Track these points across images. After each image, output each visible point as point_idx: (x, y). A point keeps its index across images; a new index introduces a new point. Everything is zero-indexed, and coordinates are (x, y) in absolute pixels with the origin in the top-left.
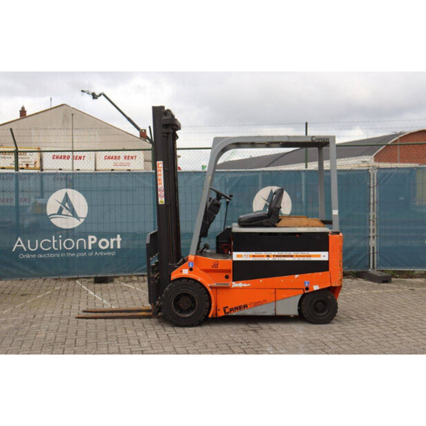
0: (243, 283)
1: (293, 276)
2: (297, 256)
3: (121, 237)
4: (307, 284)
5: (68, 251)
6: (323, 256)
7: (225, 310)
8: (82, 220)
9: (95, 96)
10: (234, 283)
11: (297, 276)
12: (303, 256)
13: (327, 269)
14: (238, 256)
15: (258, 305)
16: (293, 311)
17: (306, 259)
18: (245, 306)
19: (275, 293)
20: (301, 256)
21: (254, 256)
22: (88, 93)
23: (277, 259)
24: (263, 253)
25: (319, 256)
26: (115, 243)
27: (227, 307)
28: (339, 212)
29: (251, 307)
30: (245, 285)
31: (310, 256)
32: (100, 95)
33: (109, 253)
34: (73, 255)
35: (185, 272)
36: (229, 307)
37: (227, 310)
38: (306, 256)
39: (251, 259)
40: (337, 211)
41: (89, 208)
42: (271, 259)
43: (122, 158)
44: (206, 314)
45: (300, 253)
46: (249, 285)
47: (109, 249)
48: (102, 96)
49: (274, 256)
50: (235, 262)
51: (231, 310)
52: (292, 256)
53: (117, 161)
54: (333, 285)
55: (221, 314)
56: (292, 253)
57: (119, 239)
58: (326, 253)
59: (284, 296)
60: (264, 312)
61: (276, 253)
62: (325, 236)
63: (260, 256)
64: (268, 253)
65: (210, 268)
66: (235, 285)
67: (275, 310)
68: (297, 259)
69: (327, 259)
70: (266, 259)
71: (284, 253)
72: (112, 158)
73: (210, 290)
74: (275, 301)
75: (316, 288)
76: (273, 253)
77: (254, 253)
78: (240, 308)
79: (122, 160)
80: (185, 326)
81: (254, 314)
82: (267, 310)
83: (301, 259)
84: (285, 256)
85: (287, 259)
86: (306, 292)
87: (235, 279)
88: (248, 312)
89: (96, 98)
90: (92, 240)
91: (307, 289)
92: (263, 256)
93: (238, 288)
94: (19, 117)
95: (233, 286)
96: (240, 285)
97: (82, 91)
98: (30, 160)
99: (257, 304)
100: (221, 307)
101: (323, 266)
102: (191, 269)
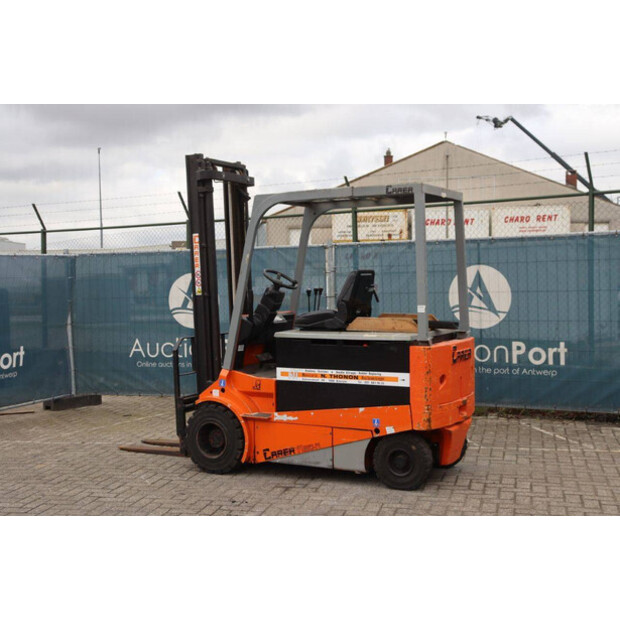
0: (288, 416)
1: (356, 409)
2: (363, 378)
3: (566, 347)
4: (376, 424)
5: (481, 364)
6: (402, 380)
7: (265, 454)
8: (503, 316)
9: (497, 124)
10: (276, 414)
11: (361, 409)
12: (373, 379)
13: (407, 402)
14: (283, 374)
15: (308, 451)
16: (358, 465)
17: (376, 383)
18: (292, 451)
19: (332, 434)
20: (369, 378)
21: (304, 375)
22: (487, 120)
23: (335, 381)
24: (316, 371)
25: (396, 379)
26: (557, 356)
27: (268, 450)
28: (426, 309)
29: (299, 453)
30: (291, 418)
31: (382, 379)
32: (506, 121)
33: (545, 372)
34: (488, 371)
35: (216, 394)
36: (271, 450)
37: (269, 454)
38: (377, 379)
39: (300, 379)
40: (424, 307)
41: (513, 296)
42: (327, 380)
43: (533, 218)
44: (238, 457)
45: (367, 374)
46: (296, 418)
47: (545, 366)
48: (510, 122)
49: (331, 375)
50: (279, 383)
51: (274, 454)
52: (356, 378)
53: (525, 224)
54: (416, 428)
55: (260, 459)
56: (357, 373)
57: (562, 349)
58: (406, 376)
59: (344, 440)
60: (318, 463)
61: (334, 372)
62: (403, 347)
63: (312, 376)
64: (322, 371)
65: (250, 389)
66: (277, 417)
67: (333, 460)
68: (363, 382)
69: (408, 385)
70: (320, 380)
71: (345, 373)
72: (517, 219)
73: (242, 422)
74: (333, 446)
75: (390, 430)
76: (330, 372)
77: (303, 371)
78: (285, 452)
79: (533, 222)
80: (213, 472)
81: (304, 464)
82: (321, 460)
83: (370, 383)
84: (346, 377)
85: (349, 381)
86: (376, 435)
87: (280, 409)
88: (295, 459)
89: (500, 126)
90: (518, 349)
91: (377, 431)
92: (316, 376)
93: (281, 422)
94: (383, 165)
95: (275, 419)
96: (284, 417)
97: (478, 117)
98: (393, 229)
99: (308, 449)
100: (260, 448)
101: (400, 396)
102: (223, 390)
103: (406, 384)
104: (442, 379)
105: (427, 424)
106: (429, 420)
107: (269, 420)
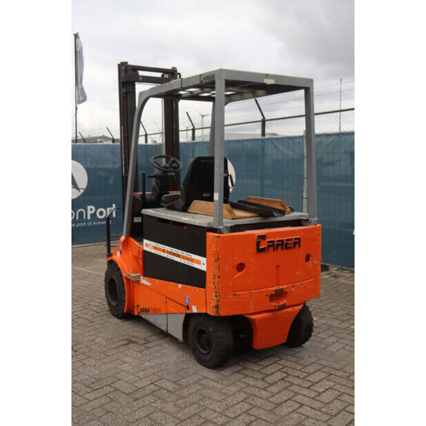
0: (146, 280)
1: (177, 284)
2: (183, 257)
4: (187, 301)
7: (138, 309)
8: (82, 191)
10: (142, 278)
11: (180, 286)
14: (146, 245)
17: (189, 263)
19: (166, 303)
20: (185, 258)
21: (155, 248)
24: (161, 246)
25: (200, 262)
27: (139, 306)
29: (152, 314)
30: (148, 283)
31: (192, 260)
35: (118, 255)
39: (153, 251)
42: (165, 255)
45: (185, 254)
46: (150, 284)
51: (141, 310)
52: (179, 256)
54: (208, 312)
56: (180, 252)
59: (172, 310)
60: (160, 325)
63: (159, 249)
64: (164, 247)
66: (142, 280)
67: (167, 325)
68: (182, 261)
69: (205, 270)
70: (162, 254)
73: (125, 280)
74: (167, 314)
75: (194, 309)
77: (155, 244)
84: (174, 254)
85: (175, 259)
86: (188, 312)
91: (188, 307)
93: (144, 285)
95: (141, 282)
99: (155, 311)
100: (136, 303)
102: (121, 252)
103: (203, 268)
104: (241, 267)
105: (215, 310)
106: (217, 307)
107: (138, 282)
